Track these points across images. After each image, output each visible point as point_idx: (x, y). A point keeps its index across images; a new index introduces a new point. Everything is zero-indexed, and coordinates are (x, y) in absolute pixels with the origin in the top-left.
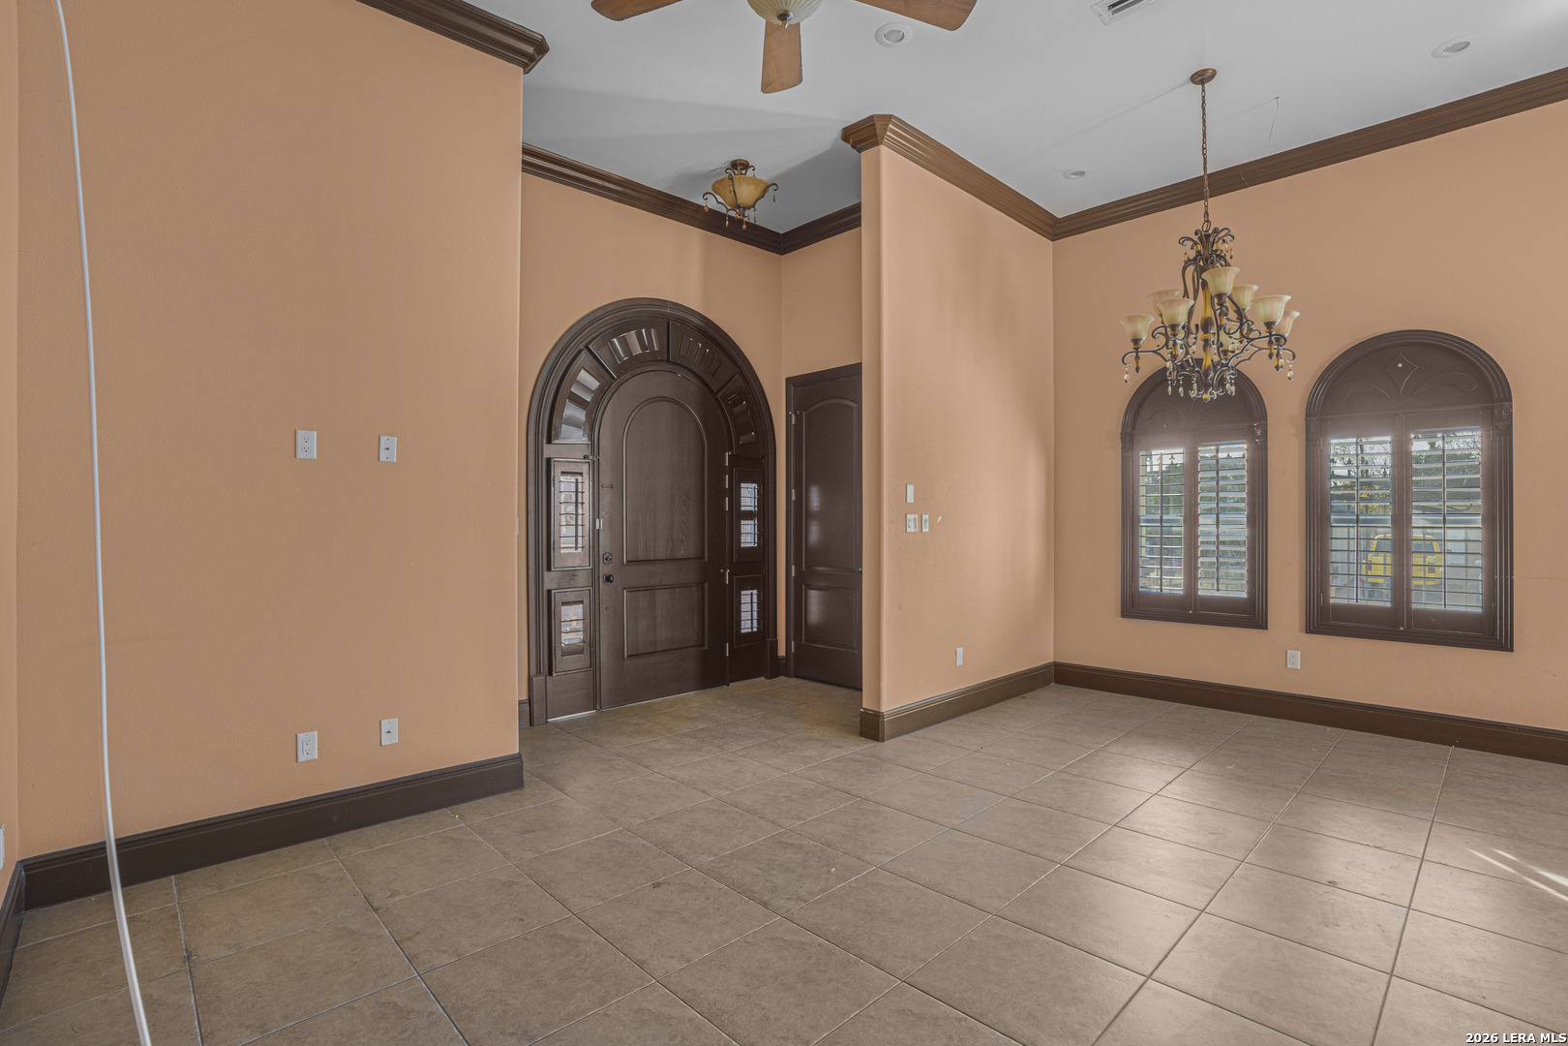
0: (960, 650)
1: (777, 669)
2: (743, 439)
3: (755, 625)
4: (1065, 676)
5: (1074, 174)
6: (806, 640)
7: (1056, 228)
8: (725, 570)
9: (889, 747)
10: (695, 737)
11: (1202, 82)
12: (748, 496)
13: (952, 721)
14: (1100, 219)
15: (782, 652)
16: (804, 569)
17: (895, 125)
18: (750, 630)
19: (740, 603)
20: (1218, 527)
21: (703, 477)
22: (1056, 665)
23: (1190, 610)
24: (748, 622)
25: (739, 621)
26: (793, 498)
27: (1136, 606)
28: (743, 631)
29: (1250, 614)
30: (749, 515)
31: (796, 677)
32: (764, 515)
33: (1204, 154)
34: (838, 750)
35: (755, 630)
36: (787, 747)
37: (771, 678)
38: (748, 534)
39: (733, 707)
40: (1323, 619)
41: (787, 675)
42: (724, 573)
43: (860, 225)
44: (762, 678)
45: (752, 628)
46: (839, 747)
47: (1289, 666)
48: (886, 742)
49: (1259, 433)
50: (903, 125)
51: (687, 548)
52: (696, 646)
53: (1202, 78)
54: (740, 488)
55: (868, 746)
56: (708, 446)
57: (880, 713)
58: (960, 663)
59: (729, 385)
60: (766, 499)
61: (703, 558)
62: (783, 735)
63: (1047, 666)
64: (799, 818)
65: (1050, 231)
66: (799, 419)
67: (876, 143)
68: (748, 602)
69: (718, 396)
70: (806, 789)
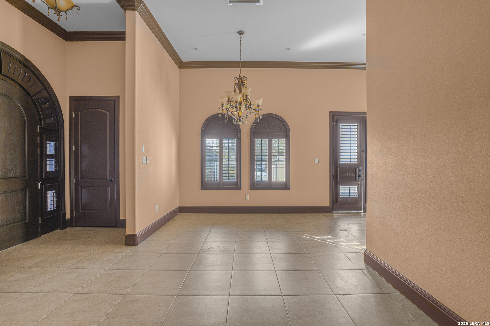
0: (157, 206)
1: (66, 224)
2: (48, 121)
3: (55, 207)
4: (183, 210)
5: (194, 48)
6: (82, 210)
7: (182, 65)
8: (38, 182)
9: (141, 247)
10: (38, 267)
11: (241, 34)
12: (50, 147)
13: (156, 232)
14: (188, 66)
15: (68, 216)
16: (80, 180)
17: (143, 4)
18: (53, 209)
19: (47, 197)
20: (228, 162)
21: (25, 138)
22: (180, 207)
23: (220, 186)
24: (51, 205)
25: (46, 205)
26: (74, 149)
27: (205, 186)
28: (48, 210)
29: (237, 186)
30: (51, 156)
31: (76, 226)
32: (59, 156)
33: (241, 55)
34: (121, 253)
35: (55, 209)
36: (96, 258)
37: (63, 229)
38: (50, 165)
39: (52, 247)
40: (255, 186)
41: (71, 227)
42: (38, 184)
43: (125, 40)
44: (58, 230)
45: (54, 208)
46: (120, 252)
47: (246, 199)
48: (138, 245)
49: (239, 136)
50: (145, 6)
51: (15, 172)
52: (21, 221)
53: (241, 33)
54: (46, 143)
55: (131, 249)
56: (28, 122)
57: (135, 234)
58: (157, 211)
59: (39, 94)
60: (59, 149)
61: (25, 177)
62: (89, 253)
63: (177, 208)
64: (127, 288)
65: (179, 65)
66: (77, 116)
67: (134, 10)
68: (51, 197)
69: (33, 98)
70: (120, 274)
